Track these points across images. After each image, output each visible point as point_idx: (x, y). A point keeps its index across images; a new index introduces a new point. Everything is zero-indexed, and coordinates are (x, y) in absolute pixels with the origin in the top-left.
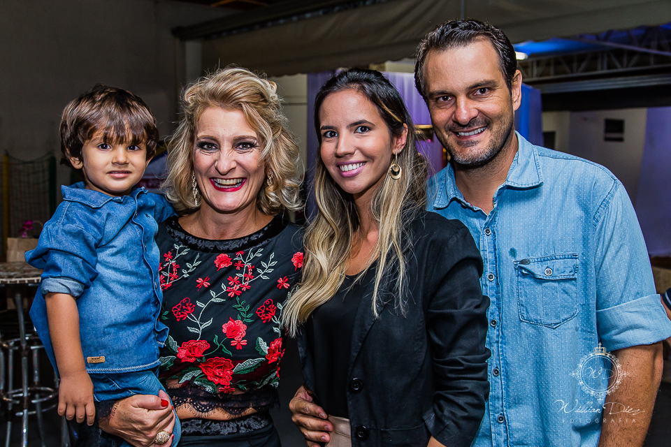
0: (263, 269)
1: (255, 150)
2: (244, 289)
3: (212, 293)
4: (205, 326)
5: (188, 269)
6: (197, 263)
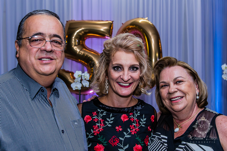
0: (142, 122)
1: (138, 72)
2: (137, 131)
3: (125, 133)
4: (126, 148)
5: (108, 121)
6: (112, 118)
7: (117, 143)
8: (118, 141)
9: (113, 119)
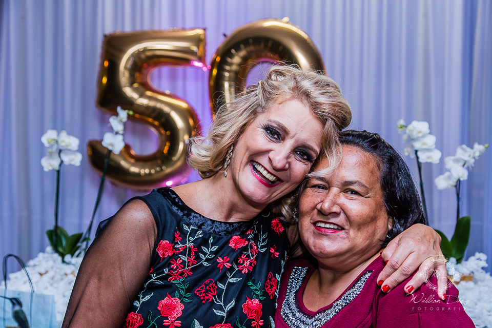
4: (230, 308)
5: (205, 254)
6: (213, 247)
7: (212, 295)
8: (214, 291)
9: (216, 249)
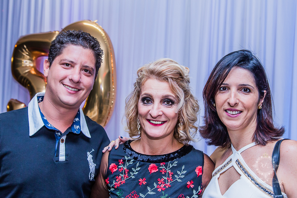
2: (167, 187)
3: (149, 188)
5: (133, 172)
6: (138, 168)
